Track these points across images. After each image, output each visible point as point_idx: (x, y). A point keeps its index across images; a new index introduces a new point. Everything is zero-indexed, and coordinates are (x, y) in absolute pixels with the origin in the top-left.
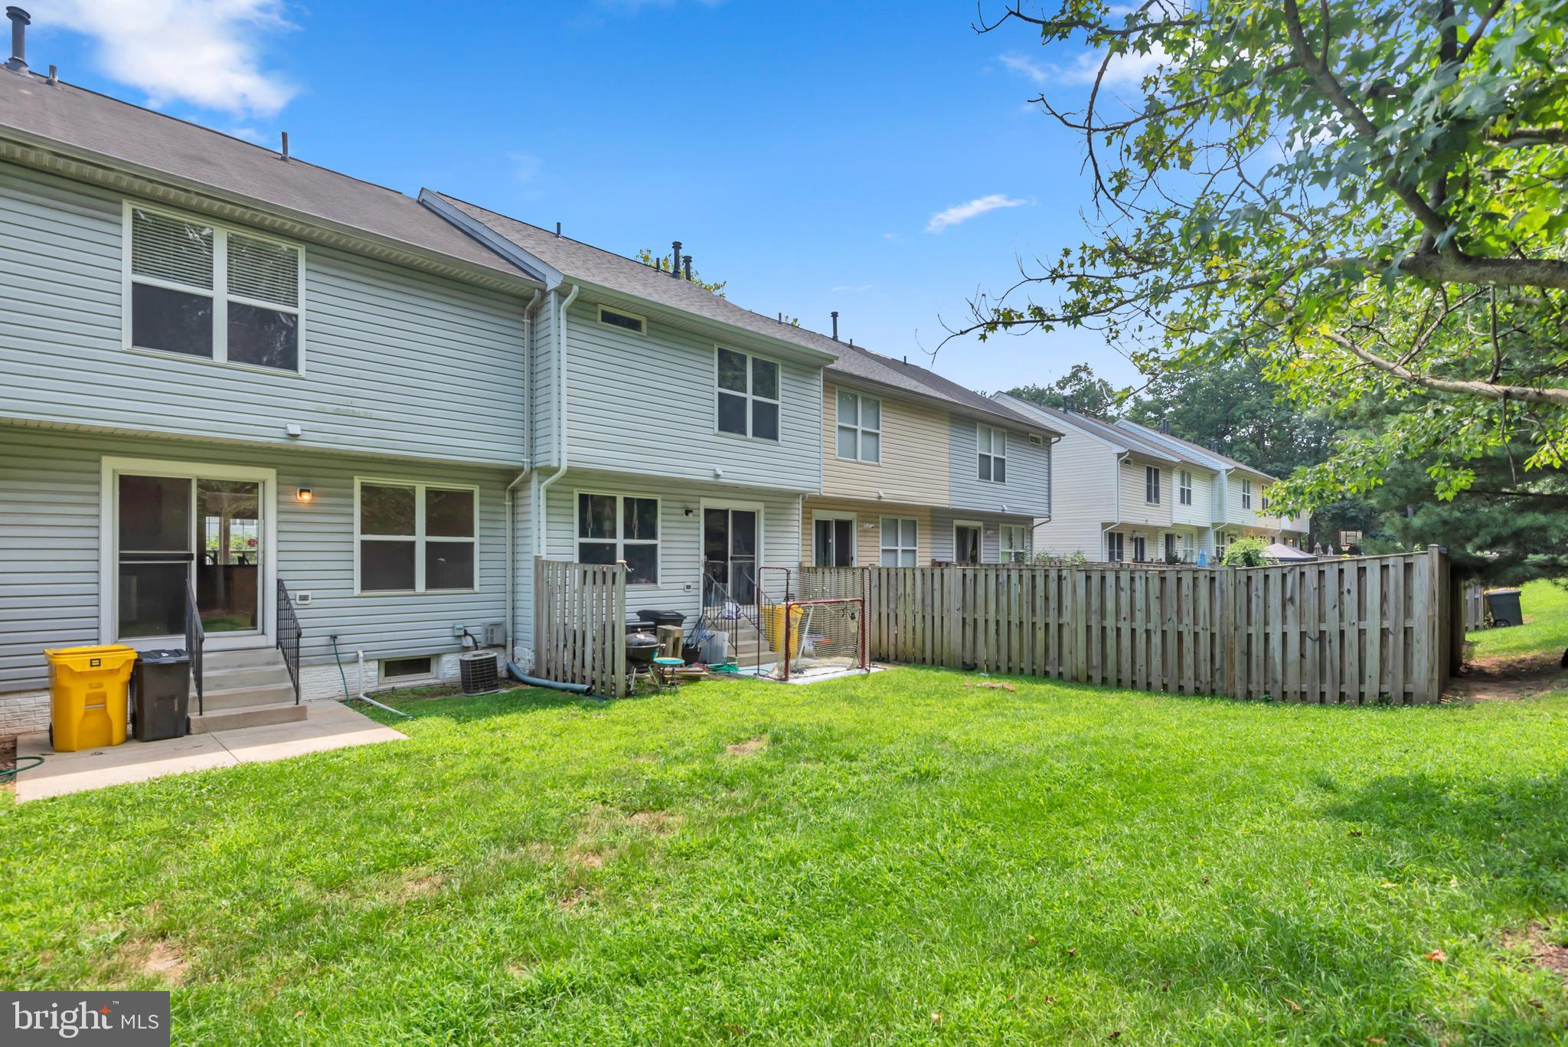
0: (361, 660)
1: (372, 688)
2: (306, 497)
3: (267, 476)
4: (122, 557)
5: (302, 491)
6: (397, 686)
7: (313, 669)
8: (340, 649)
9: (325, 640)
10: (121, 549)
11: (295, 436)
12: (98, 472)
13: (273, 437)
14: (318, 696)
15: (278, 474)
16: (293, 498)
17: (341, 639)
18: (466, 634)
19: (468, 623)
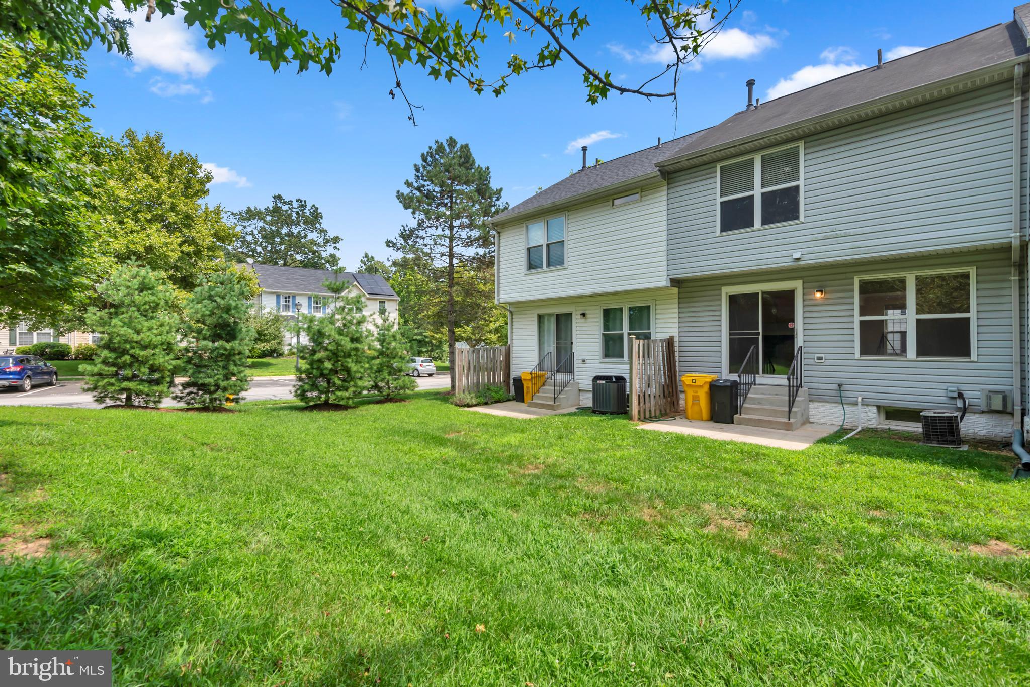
0: (860, 404)
1: (873, 424)
2: (818, 295)
3: (797, 285)
4: (730, 334)
5: (817, 291)
6: (892, 427)
7: (828, 404)
8: (843, 394)
9: (835, 387)
10: (730, 330)
11: (798, 260)
12: (720, 295)
13: (786, 263)
14: (832, 422)
15: (804, 283)
16: (811, 297)
17: (845, 387)
18: (960, 395)
19: (963, 387)
